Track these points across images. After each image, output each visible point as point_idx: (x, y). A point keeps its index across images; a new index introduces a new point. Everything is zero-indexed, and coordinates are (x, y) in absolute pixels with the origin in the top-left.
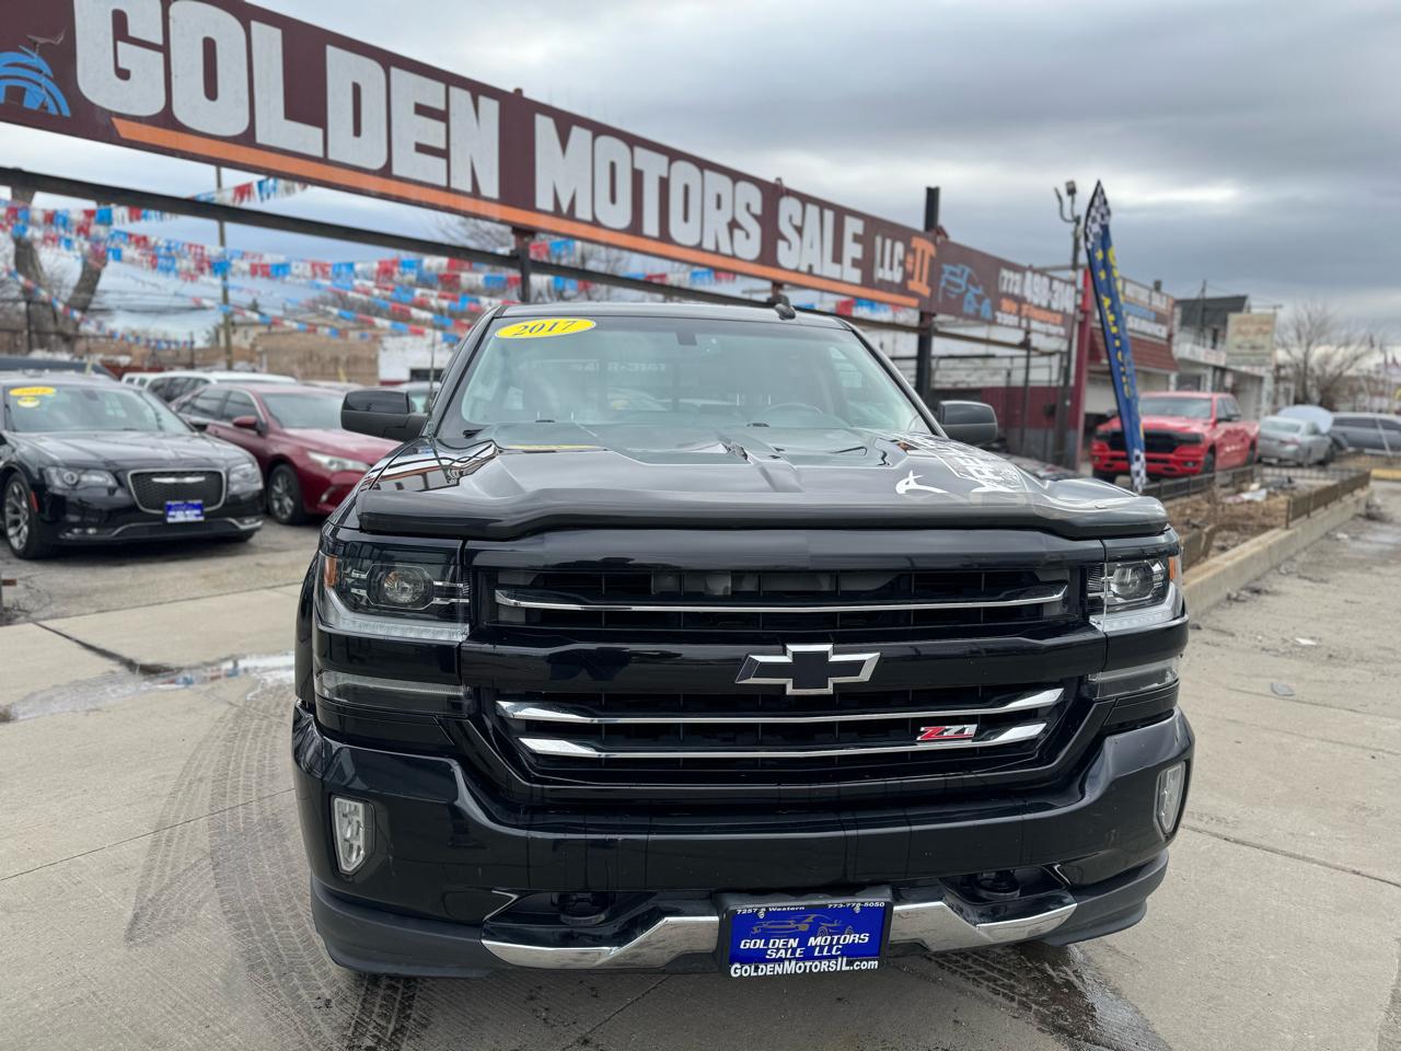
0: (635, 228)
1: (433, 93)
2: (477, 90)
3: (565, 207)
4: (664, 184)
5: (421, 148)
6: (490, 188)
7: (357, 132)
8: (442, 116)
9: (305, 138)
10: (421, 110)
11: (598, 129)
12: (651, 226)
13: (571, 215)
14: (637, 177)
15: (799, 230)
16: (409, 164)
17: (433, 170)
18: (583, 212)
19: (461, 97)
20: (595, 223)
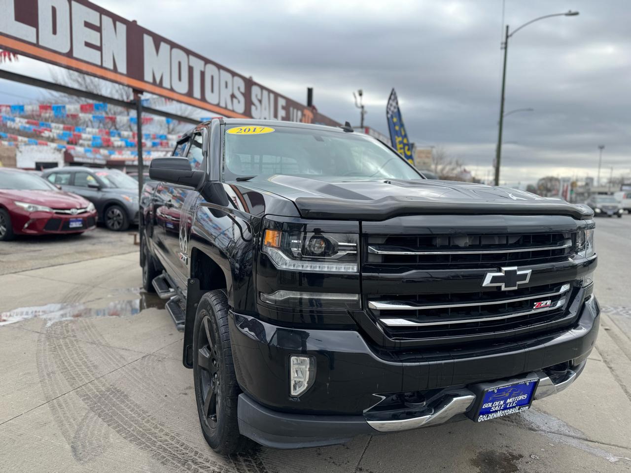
0: (190, 94)
1: (94, 18)
2: (116, 18)
3: (158, 80)
4: (203, 74)
5: (87, 44)
6: (122, 68)
7: (55, 32)
8: (98, 29)
9: (25, 32)
10: (87, 25)
11: (173, 45)
12: (197, 93)
13: (160, 85)
14: (191, 69)
15: (260, 101)
16: (81, 52)
17: (93, 56)
18: (166, 84)
19: (107, 21)
20: (172, 90)
